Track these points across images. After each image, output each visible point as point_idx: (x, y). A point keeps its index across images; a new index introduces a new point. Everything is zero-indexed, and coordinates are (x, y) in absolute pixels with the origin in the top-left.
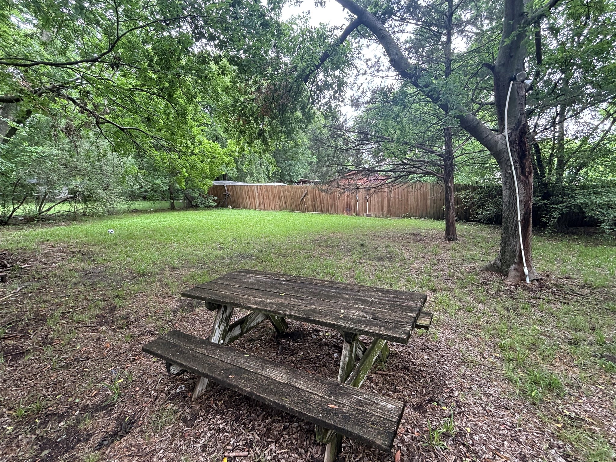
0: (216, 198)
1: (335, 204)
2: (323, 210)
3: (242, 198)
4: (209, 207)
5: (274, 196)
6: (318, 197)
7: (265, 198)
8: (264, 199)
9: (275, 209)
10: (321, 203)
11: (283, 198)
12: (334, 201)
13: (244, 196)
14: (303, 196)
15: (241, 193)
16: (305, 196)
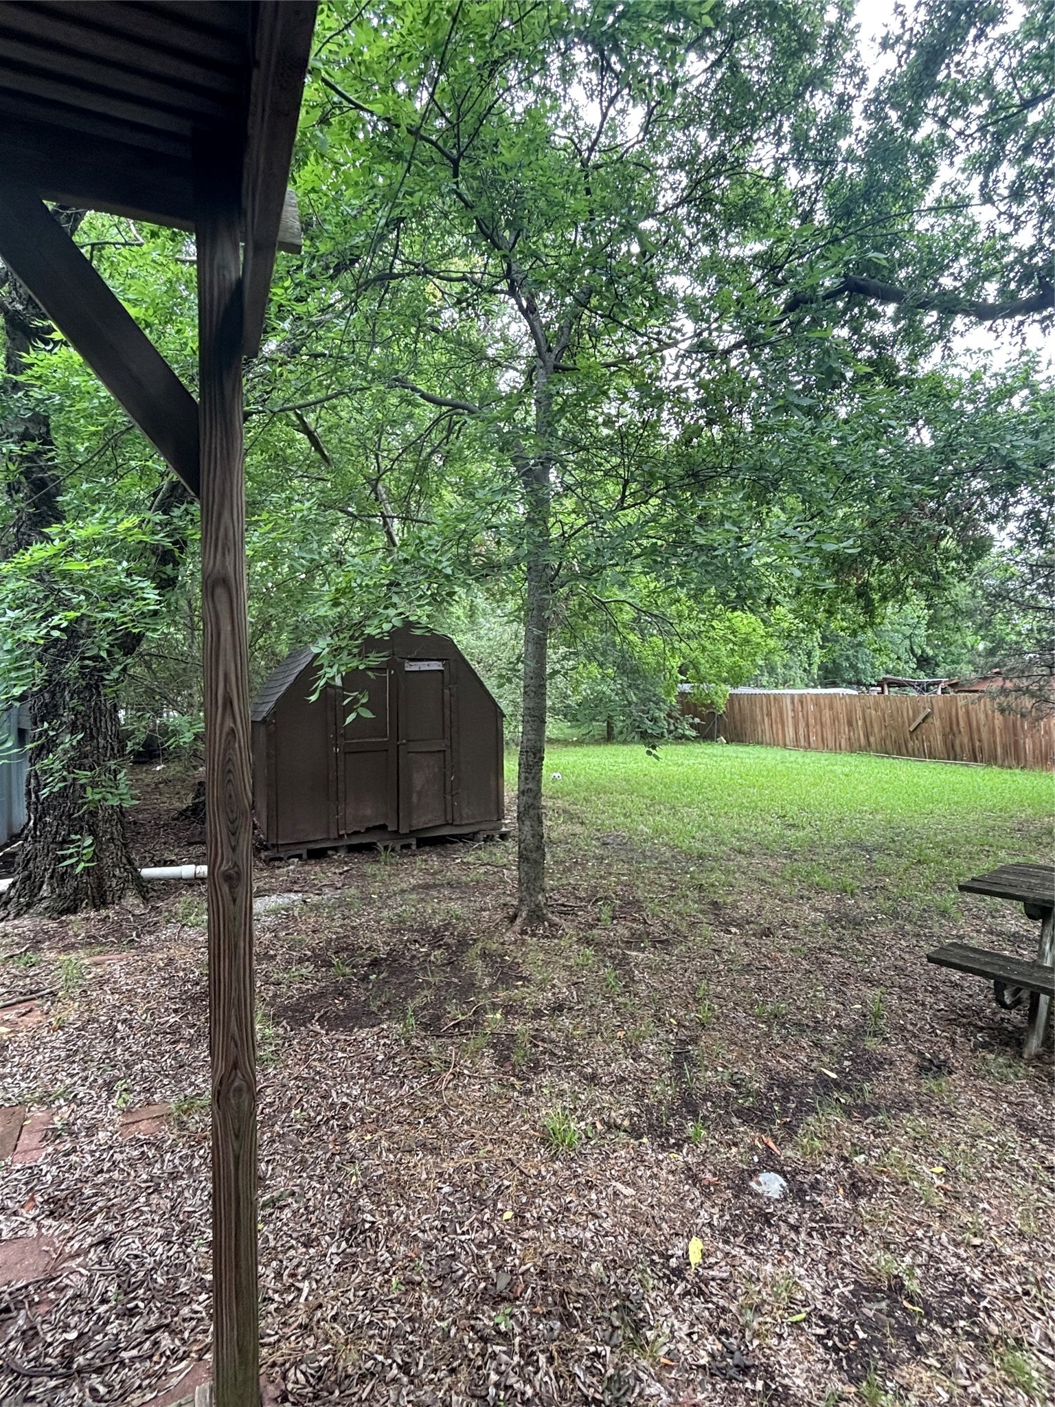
0: (697, 720)
1: (1016, 742)
2: (977, 755)
3: (754, 721)
4: (681, 739)
5: (835, 719)
6: (962, 724)
7: (812, 721)
8: (807, 725)
9: (837, 749)
10: (972, 739)
11: (860, 723)
12: (1015, 735)
13: (759, 718)
14: (919, 720)
15: (751, 710)
16: (924, 720)
